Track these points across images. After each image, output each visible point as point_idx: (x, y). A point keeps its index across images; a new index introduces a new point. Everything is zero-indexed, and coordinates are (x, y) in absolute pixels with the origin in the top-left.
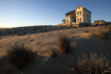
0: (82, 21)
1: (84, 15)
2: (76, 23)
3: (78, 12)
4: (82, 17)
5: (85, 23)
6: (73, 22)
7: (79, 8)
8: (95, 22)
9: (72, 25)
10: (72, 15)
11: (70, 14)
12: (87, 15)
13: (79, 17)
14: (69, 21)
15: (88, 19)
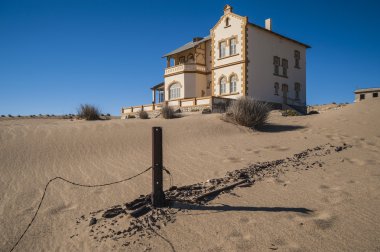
1: (247, 61)
4: (239, 70)
7: (227, 21)
8: (363, 96)
12: (276, 58)
14: (178, 92)
15: (281, 81)
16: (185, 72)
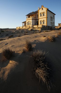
0: (45, 24)
1: (47, 17)
2: (39, 26)
3: (41, 13)
4: (45, 19)
5: (48, 26)
6: (35, 25)
7: (42, 9)
8: (59, 25)
9: (33, 28)
10: (34, 16)
11: (32, 16)
12: (51, 17)
13: (42, 20)
14: (30, 23)
15: (52, 22)
16: (32, 19)
